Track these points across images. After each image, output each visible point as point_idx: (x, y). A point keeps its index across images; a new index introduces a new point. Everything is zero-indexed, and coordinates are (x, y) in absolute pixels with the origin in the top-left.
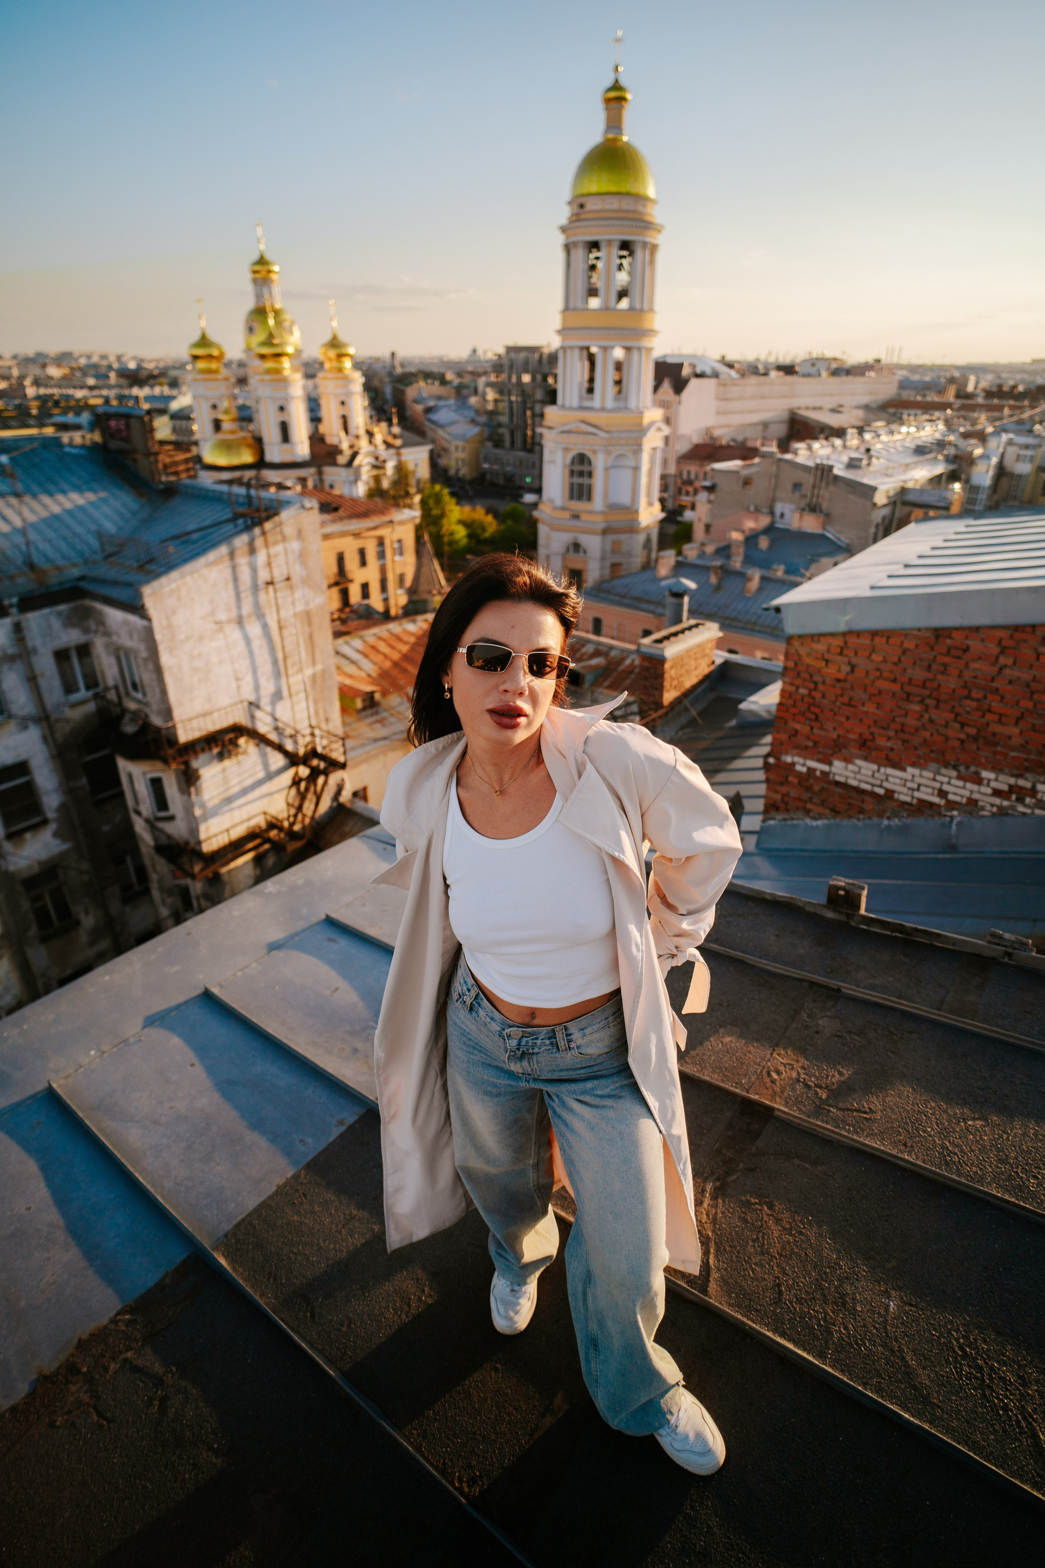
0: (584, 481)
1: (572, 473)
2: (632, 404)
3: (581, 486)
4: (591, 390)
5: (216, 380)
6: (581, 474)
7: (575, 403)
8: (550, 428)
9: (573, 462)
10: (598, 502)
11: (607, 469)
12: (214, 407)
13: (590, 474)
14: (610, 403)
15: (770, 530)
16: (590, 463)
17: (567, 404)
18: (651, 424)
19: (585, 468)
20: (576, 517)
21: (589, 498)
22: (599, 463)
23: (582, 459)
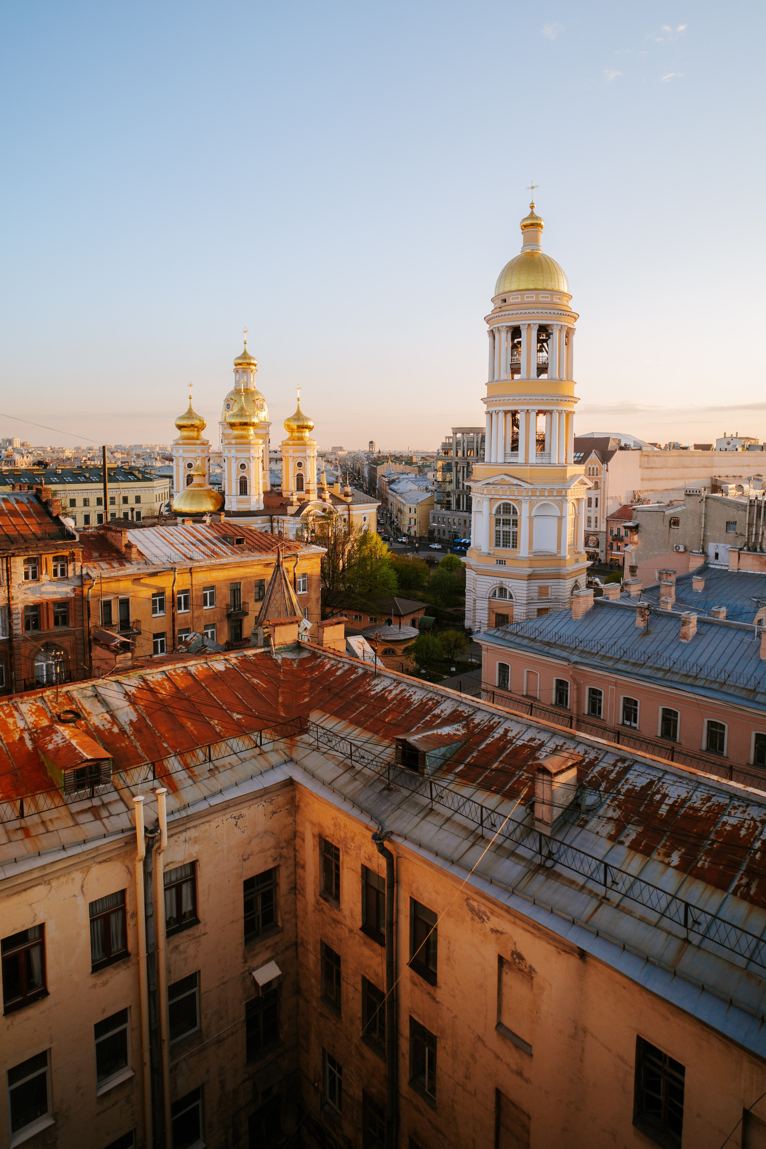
0: (511, 529)
1: (498, 521)
2: (555, 460)
3: (506, 534)
4: (515, 448)
5: (195, 444)
6: (506, 522)
7: (501, 460)
8: (476, 481)
9: (498, 511)
10: (523, 550)
11: (531, 519)
12: (190, 466)
13: (515, 523)
14: (533, 459)
15: (704, 570)
16: (515, 513)
17: (493, 461)
18: (574, 477)
19: (511, 517)
20: (501, 562)
21: (515, 546)
22: (524, 512)
23: (507, 508)
